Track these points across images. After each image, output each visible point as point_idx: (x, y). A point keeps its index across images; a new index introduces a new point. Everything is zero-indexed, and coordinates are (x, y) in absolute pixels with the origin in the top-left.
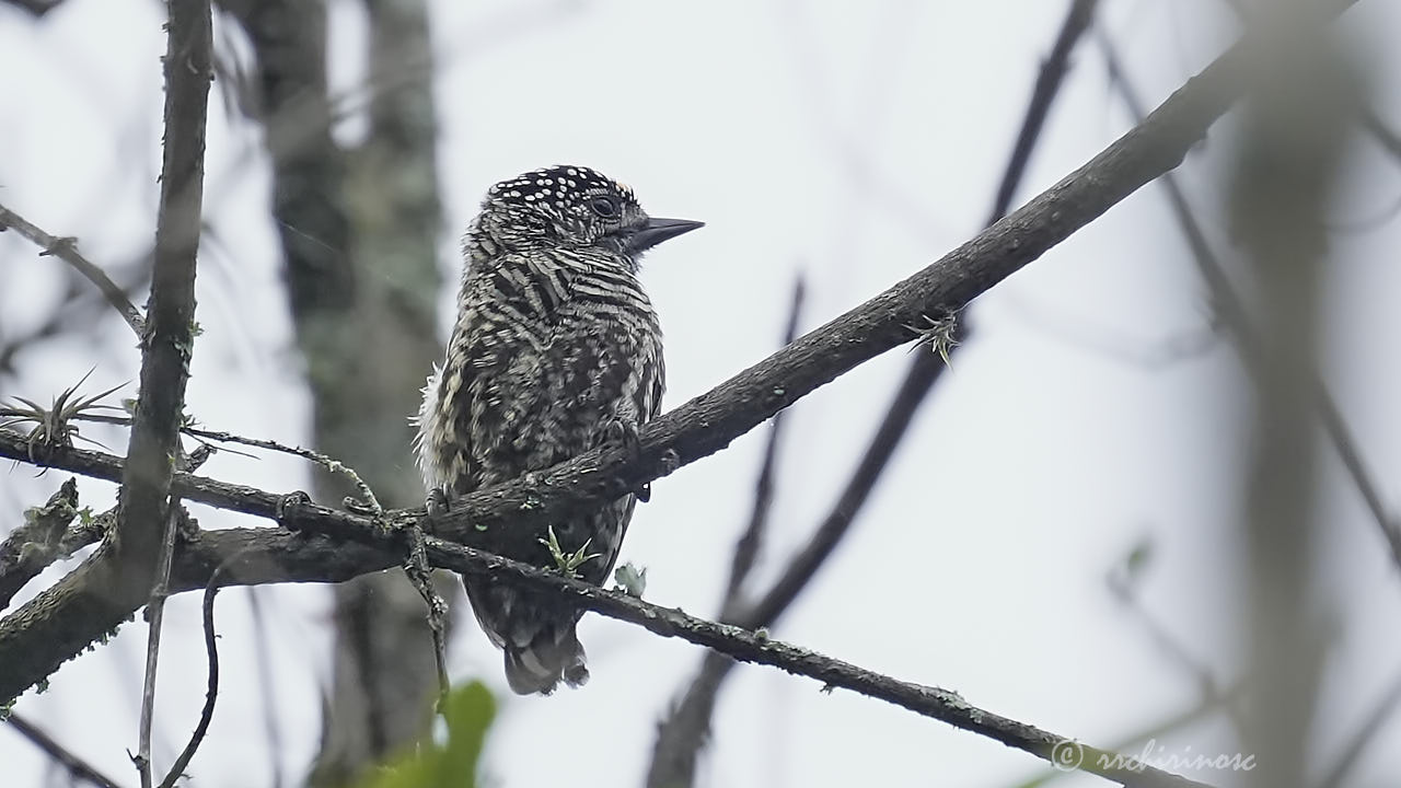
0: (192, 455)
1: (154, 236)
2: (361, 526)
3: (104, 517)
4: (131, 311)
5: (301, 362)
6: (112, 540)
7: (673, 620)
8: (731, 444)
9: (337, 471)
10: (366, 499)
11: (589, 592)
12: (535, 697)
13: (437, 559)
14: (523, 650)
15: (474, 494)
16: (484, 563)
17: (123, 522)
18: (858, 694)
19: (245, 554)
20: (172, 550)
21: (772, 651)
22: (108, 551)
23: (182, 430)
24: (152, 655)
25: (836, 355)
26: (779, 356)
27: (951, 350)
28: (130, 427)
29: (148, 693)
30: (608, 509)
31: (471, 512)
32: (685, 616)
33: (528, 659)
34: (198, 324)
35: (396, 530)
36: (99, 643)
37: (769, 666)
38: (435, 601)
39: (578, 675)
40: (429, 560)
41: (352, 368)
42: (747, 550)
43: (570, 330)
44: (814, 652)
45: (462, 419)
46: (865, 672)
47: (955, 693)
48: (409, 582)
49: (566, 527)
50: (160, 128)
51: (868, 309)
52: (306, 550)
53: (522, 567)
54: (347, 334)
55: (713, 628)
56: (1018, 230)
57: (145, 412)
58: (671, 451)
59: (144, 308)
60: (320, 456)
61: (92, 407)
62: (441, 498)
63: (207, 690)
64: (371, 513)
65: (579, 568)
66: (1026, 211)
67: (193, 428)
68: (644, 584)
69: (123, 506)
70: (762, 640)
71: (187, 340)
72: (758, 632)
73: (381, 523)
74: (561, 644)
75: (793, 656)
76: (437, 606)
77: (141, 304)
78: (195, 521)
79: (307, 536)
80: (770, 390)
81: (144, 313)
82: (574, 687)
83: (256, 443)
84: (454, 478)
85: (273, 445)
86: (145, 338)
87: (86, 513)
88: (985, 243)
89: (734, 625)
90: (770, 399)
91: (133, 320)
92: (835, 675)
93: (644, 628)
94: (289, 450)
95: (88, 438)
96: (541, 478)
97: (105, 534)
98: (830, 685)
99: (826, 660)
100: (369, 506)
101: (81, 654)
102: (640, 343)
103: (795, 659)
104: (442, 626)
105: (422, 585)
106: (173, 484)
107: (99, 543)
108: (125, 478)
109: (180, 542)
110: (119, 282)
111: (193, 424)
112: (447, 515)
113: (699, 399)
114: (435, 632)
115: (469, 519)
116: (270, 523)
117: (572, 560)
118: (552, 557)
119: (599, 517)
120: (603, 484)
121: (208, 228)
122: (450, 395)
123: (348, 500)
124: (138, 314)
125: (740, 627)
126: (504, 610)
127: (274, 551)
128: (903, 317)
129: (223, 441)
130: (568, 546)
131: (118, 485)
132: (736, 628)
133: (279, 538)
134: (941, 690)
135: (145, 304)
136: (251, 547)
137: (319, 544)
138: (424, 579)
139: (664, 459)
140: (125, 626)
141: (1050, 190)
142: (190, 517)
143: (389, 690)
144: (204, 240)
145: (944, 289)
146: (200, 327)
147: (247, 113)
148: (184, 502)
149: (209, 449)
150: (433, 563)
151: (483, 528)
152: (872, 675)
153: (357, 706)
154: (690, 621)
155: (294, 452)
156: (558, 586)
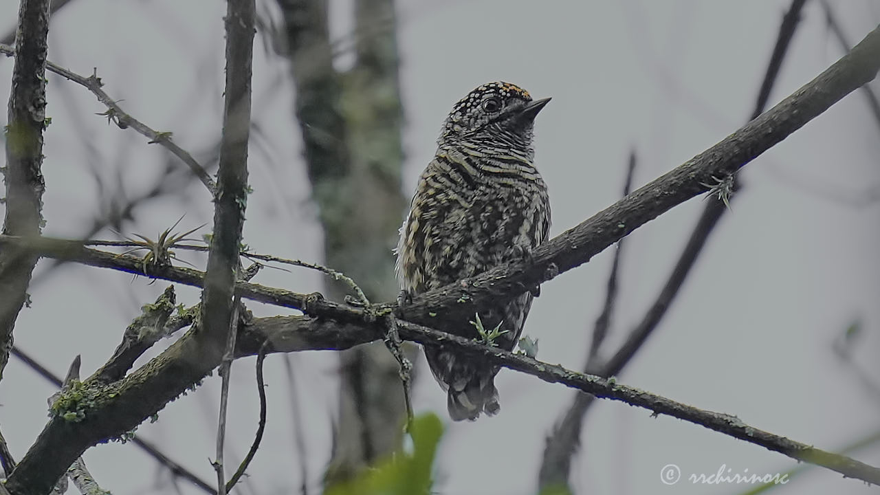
0: (248, 270)
1: (221, 131)
2: (357, 314)
3: (193, 310)
4: (207, 178)
5: (315, 210)
6: (198, 325)
7: (555, 372)
8: (591, 259)
9: (341, 280)
10: (358, 297)
11: (502, 355)
12: (465, 422)
13: (405, 335)
14: (459, 393)
15: (427, 293)
16: (433, 337)
17: (204, 313)
18: (674, 418)
19: (283, 332)
20: (236, 330)
21: (619, 391)
22: (196, 331)
23: (241, 254)
24: (224, 398)
25: (657, 202)
26: (621, 203)
27: (729, 198)
28: (208, 252)
29: (222, 421)
30: (514, 303)
31: (426, 304)
32: (563, 370)
33: (463, 398)
34: (250, 186)
35: (378, 317)
36: (190, 390)
37: (617, 401)
38: (404, 362)
39: (493, 409)
40: (400, 336)
41: (348, 212)
42: (602, 326)
43: (485, 194)
44: (646, 391)
45: (420, 249)
46: (678, 404)
47: (736, 417)
48: (387, 349)
49: (487, 313)
50: (223, 62)
51: (678, 172)
52: (321, 329)
53: (459, 339)
54: (346, 191)
55: (581, 377)
56: (771, 122)
57: (218, 243)
58: (553, 264)
59: (215, 176)
60: (329, 270)
61: (183, 240)
62: (408, 296)
63: (260, 420)
64: (362, 306)
65: (496, 340)
66: (775, 110)
67: (248, 253)
68: (537, 350)
69: (204, 303)
70: (612, 384)
71: (243, 196)
72: (609, 379)
73: (369, 312)
74: (483, 389)
75: (632, 395)
76: (405, 365)
77: (213, 174)
78: (250, 311)
79: (321, 321)
80: (615, 225)
81: (215, 180)
82: (490, 416)
83: (288, 262)
84: (415, 285)
85: (299, 263)
86: (217, 196)
87: (180, 308)
88: (750, 130)
89: (594, 375)
90: (615, 231)
91: (209, 186)
92: (659, 407)
93: (537, 377)
94: (310, 266)
95: (180, 260)
96: (470, 283)
97: (193, 321)
98: (656, 413)
99: (653, 397)
100: (362, 301)
101: (178, 398)
102: (530, 200)
103: (633, 396)
104: (409, 377)
105: (396, 351)
106: (236, 288)
107: (190, 326)
108: (206, 283)
109: (241, 326)
110: (200, 162)
111: (248, 250)
112: (411, 307)
113: (571, 231)
114: (405, 382)
115: (425, 309)
116: (298, 313)
117: (492, 334)
118: (479, 333)
119: (508, 308)
120: (510, 285)
121: (256, 127)
122: (412, 234)
123: (347, 298)
124: (211, 180)
125: (598, 376)
126: (448, 368)
127: (301, 330)
128: (699, 178)
129: (267, 260)
130: (488, 326)
131: (201, 290)
132: (596, 377)
133: (305, 323)
134: (727, 416)
135: (216, 174)
136: (286, 328)
137: (330, 325)
138: (397, 347)
139: (549, 269)
140: (206, 379)
141: (791, 96)
142: (247, 309)
143: (375, 418)
144: (252, 133)
145: (726, 159)
146: (251, 188)
147: (278, 51)
148: (243, 300)
149: (258, 266)
150: (402, 337)
151: (434, 315)
152: (682, 406)
153: (355, 427)
154: (568, 373)
155: (313, 267)
156: (483, 351)
